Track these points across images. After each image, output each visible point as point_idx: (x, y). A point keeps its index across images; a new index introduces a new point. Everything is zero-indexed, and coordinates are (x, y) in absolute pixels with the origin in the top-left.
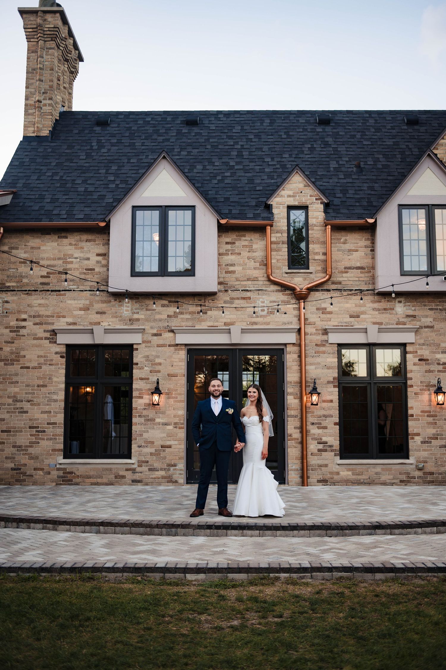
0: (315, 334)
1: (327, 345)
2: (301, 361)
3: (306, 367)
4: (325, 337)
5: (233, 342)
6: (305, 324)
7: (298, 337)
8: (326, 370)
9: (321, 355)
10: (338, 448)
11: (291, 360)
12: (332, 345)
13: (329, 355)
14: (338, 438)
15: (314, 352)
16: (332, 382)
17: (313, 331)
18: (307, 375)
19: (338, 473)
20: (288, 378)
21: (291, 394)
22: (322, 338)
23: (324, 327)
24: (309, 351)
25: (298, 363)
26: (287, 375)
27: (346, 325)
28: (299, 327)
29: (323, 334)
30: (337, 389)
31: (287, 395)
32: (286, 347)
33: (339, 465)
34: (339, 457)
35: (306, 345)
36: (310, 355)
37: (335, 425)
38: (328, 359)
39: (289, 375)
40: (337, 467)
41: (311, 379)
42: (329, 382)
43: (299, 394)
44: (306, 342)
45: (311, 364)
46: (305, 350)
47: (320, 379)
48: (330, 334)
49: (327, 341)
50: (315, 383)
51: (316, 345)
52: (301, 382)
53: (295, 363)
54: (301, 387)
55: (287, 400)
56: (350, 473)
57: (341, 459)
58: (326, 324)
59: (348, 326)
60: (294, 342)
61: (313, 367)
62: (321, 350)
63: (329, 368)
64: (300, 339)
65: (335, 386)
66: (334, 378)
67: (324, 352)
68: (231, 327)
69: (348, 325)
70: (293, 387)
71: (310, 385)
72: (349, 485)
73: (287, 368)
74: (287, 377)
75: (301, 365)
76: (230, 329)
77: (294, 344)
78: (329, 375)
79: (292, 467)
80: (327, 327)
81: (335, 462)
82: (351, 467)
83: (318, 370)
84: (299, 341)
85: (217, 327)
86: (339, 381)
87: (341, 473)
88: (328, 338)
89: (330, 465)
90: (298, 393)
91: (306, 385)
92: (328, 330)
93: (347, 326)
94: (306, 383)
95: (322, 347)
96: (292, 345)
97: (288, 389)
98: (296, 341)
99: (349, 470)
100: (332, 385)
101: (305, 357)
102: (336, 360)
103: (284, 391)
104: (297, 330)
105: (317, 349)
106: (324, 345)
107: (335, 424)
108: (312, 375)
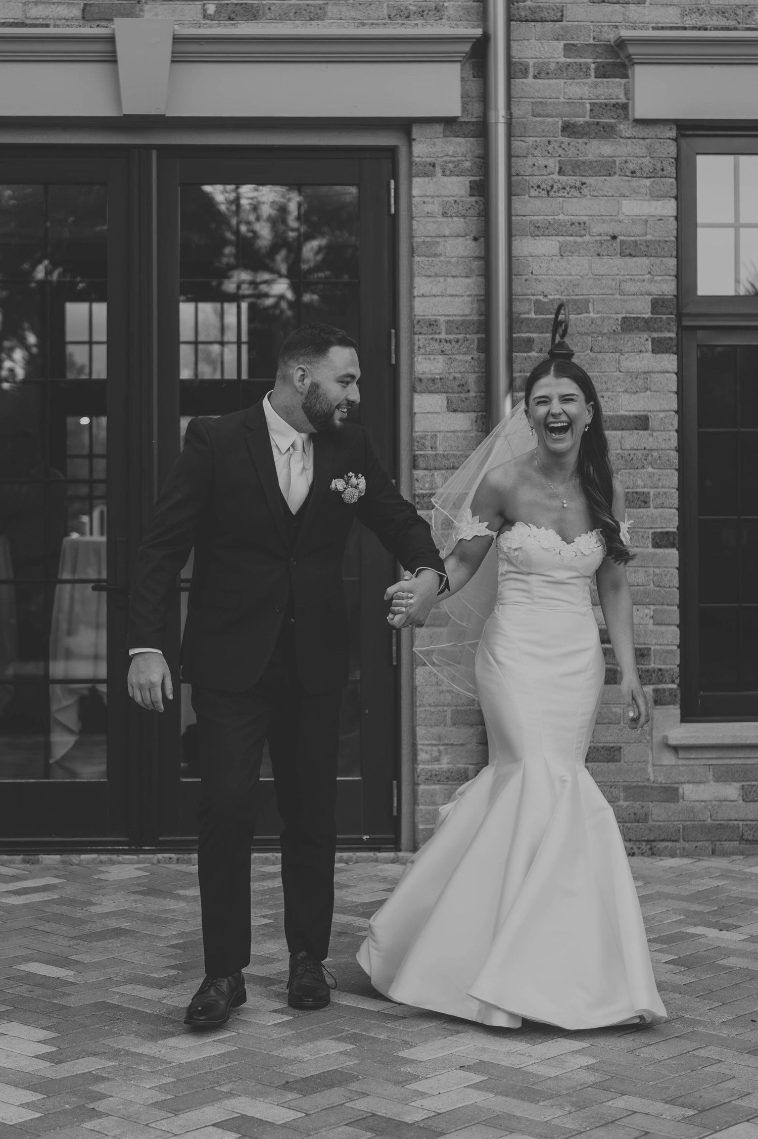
0: (562, 71)
1: (624, 128)
2: (485, 214)
3: (516, 243)
4: (613, 89)
5: (130, 109)
6: (509, 19)
7: (474, 86)
8: (618, 261)
9: (590, 180)
10: (673, 664)
11: (435, 207)
12: (650, 131)
13: (635, 183)
14: (674, 613)
15: (553, 164)
16: (646, 321)
17: (554, 52)
18: (517, 288)
19: (671, 793)
20: (417, 302)
21: (433, 385)
22: (601, 90)
23: (611, 36)
24: (530, 161)
25: (473, 224)
26: (411, 288)
27: (724, 22)
28: (479, 32)
29: (603, 73)
30: (670, 362)
31: (413, 390)
32: (410, 140)
33: (676, 749)
34: (675, 711)
35: (517, 131)
36: (535, 181)
37: (656, 545)
38: (625, 203)
39: (422, 285)
40: (669, 759)
41: (539, 307)
42: (629, 325)
43: (472, 386)
44: (516, 112)
45: (540, 230)
46: (509, 156)
47: (582, 306)
48: (640, 72)
49: (625, 107)
50: (559, 327)
51: (568, 129)
52: (485, 325)
53: (457, 224)
54: (486, 347)
55: (412, 415)
56: (732, 791)
57: (686, 717)
58: (618, 18)
59: (736, 29)
60: (453, 109)
61: (547, 246)
62: (590, 157)
63: (630, 250)
64: (485, 98)
65: (659, 347)
66: (657, 304)
67: (606, 168)
68: (121, 27)
69: (732, 23)
70: (447, 347)
71: (530, 341)
72: (725, 854)
73: (412, 252)
74: (412, 297)
75: (485, 236)
76: (111, 39)
77: (448, 122)
78: (629, 287)
79: (437, 760)
80: (625, 33)
81: (657, 736)
82: (736, 760)
83: (574, 260)
84: (476, 108)
85: (47, 26)
86: (680, 316)
87: (689, 791)
88: (629, 92)
89: (629, 753)
90: (472, 378)
91: (510, 341)
92: (632, 50)
93: (728, 29)
94: (510, 330)
95: (595, 143)
96: (439, 128)
97: (419, 358)
98: (464, 109)
99: (724, 775)
100: (643, 339)
101: (510, 194)
102: (669, 208)
103: (395, 370)
104: (467, 48)
105: (572, 152)
106: (607, 132)
107: (661, 540)
108: (541, 287)
